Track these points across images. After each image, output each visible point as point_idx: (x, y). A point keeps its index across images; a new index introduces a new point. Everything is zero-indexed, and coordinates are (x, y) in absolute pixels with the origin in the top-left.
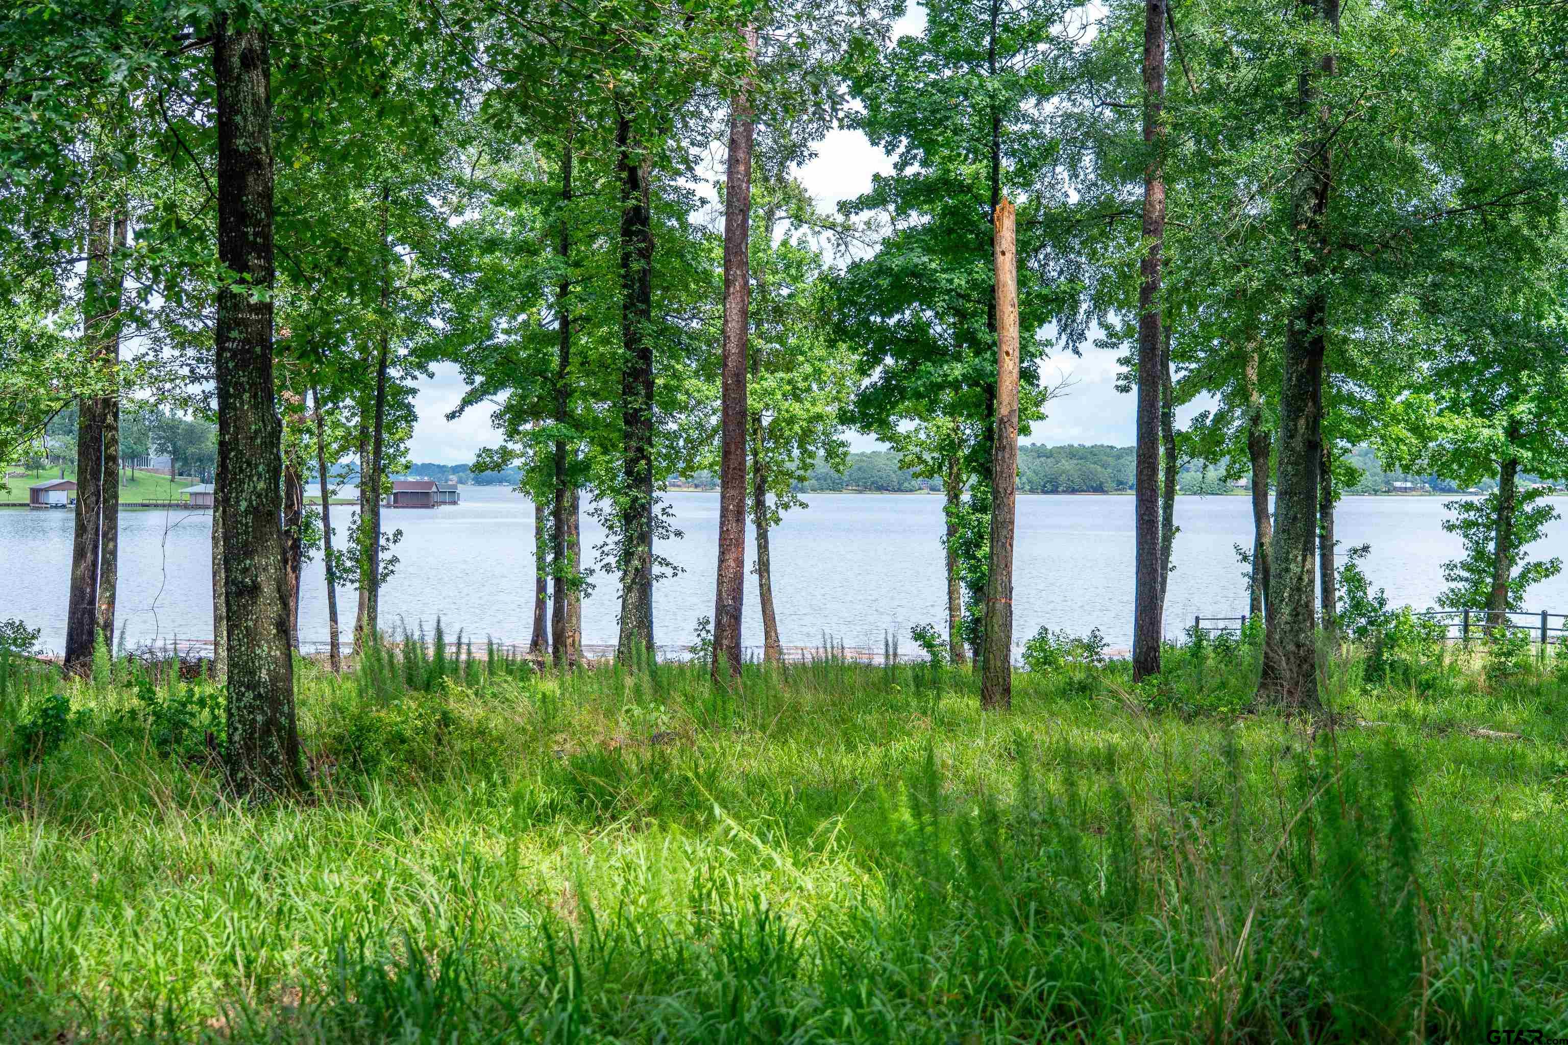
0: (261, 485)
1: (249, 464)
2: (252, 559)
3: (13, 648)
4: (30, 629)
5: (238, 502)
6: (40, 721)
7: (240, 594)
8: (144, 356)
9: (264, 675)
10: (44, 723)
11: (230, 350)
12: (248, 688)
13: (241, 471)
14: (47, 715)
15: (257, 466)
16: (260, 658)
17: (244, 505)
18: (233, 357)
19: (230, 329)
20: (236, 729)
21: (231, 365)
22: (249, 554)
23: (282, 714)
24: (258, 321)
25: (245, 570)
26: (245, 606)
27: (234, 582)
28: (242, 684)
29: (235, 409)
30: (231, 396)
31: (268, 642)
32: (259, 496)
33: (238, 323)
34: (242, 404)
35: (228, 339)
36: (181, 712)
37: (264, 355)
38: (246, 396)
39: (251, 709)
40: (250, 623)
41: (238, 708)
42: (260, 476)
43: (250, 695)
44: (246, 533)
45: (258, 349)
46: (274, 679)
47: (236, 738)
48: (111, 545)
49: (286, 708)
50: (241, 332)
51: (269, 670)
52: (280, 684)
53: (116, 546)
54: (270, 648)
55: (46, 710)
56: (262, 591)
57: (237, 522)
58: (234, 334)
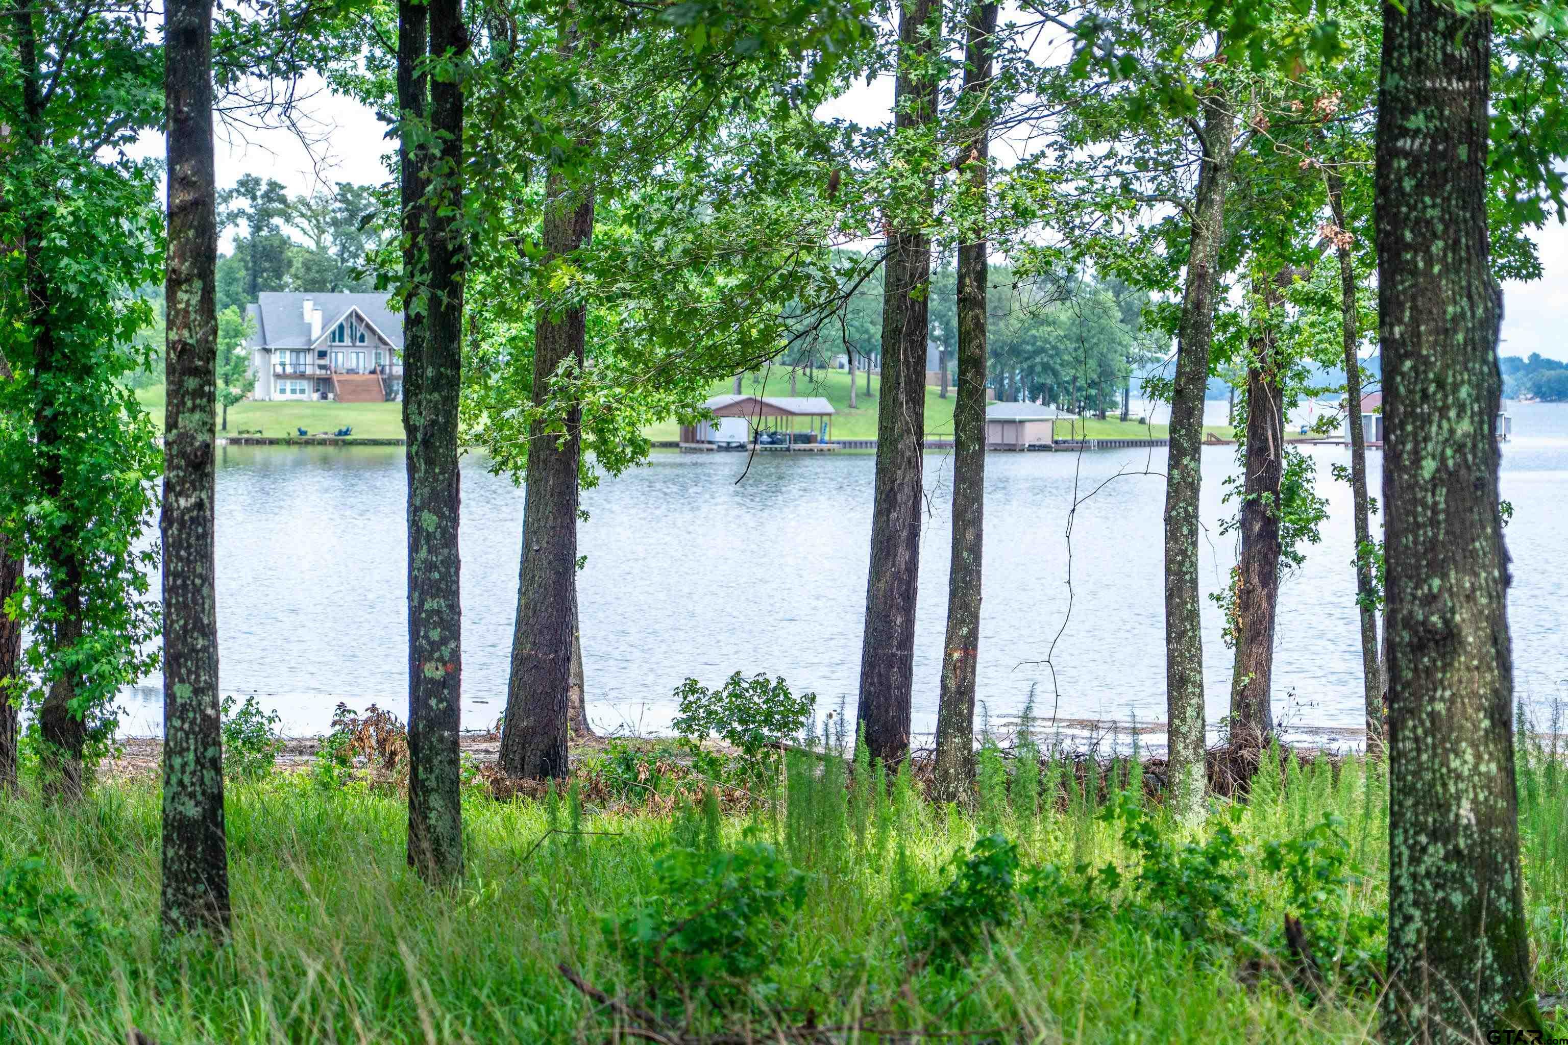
0: (1464, 427)
1: (1441, 385)
2: (1444, 576)
3: (765, 731)
4: (796, 695)
5: (1417, 461)
6: (964, 885)
7: (1418, 648)
8: (1036, 158)
9: (1466, 812)
10: (972, 890)
11: (1406, 154)
12: (1434, 836)
13: (1425, 396)
14: (978, 874)
15: (1456, 387)
16: (1459, 777)
17: (1429, 466)
18: (1411, 171)
19: (1407, 111)
20: (1408, 919)
21: (1408, 184)
22: (1438, 568)
23: (1500, 890)
24: (1463, 94)
25: (1431, 599)
26: (1428, 672)
27: (1408, 623)
28: (1420, 828)
29: (1414, 272)
30: (1408, 247)
31: (1474, 745)
32: (1460, 448)
33: (1424, 98)
34: (1429, 263)
35: (1404, 132)
36: (1208, 875)
37: (1473, 162)
38: (1437, 247)
39: (1441, 879)
40: (1440, 707)
41: (1414, 877)
42: (1462, 408)
43: (1437, 851)
44: (1434, 523)
45: (1463, 152)
46: (1486, 819)
47: (1410, 936)
48: (970, 536)
49: (1508, 877)
50: (1429, 118)
51: (1475, 801)
52: (1497, 831)
53: (979, 537)
54: (1478, 757)
55: (974, 866)
56: (1462, 643)
57: (1415, 501)
58: (1417, 121)
